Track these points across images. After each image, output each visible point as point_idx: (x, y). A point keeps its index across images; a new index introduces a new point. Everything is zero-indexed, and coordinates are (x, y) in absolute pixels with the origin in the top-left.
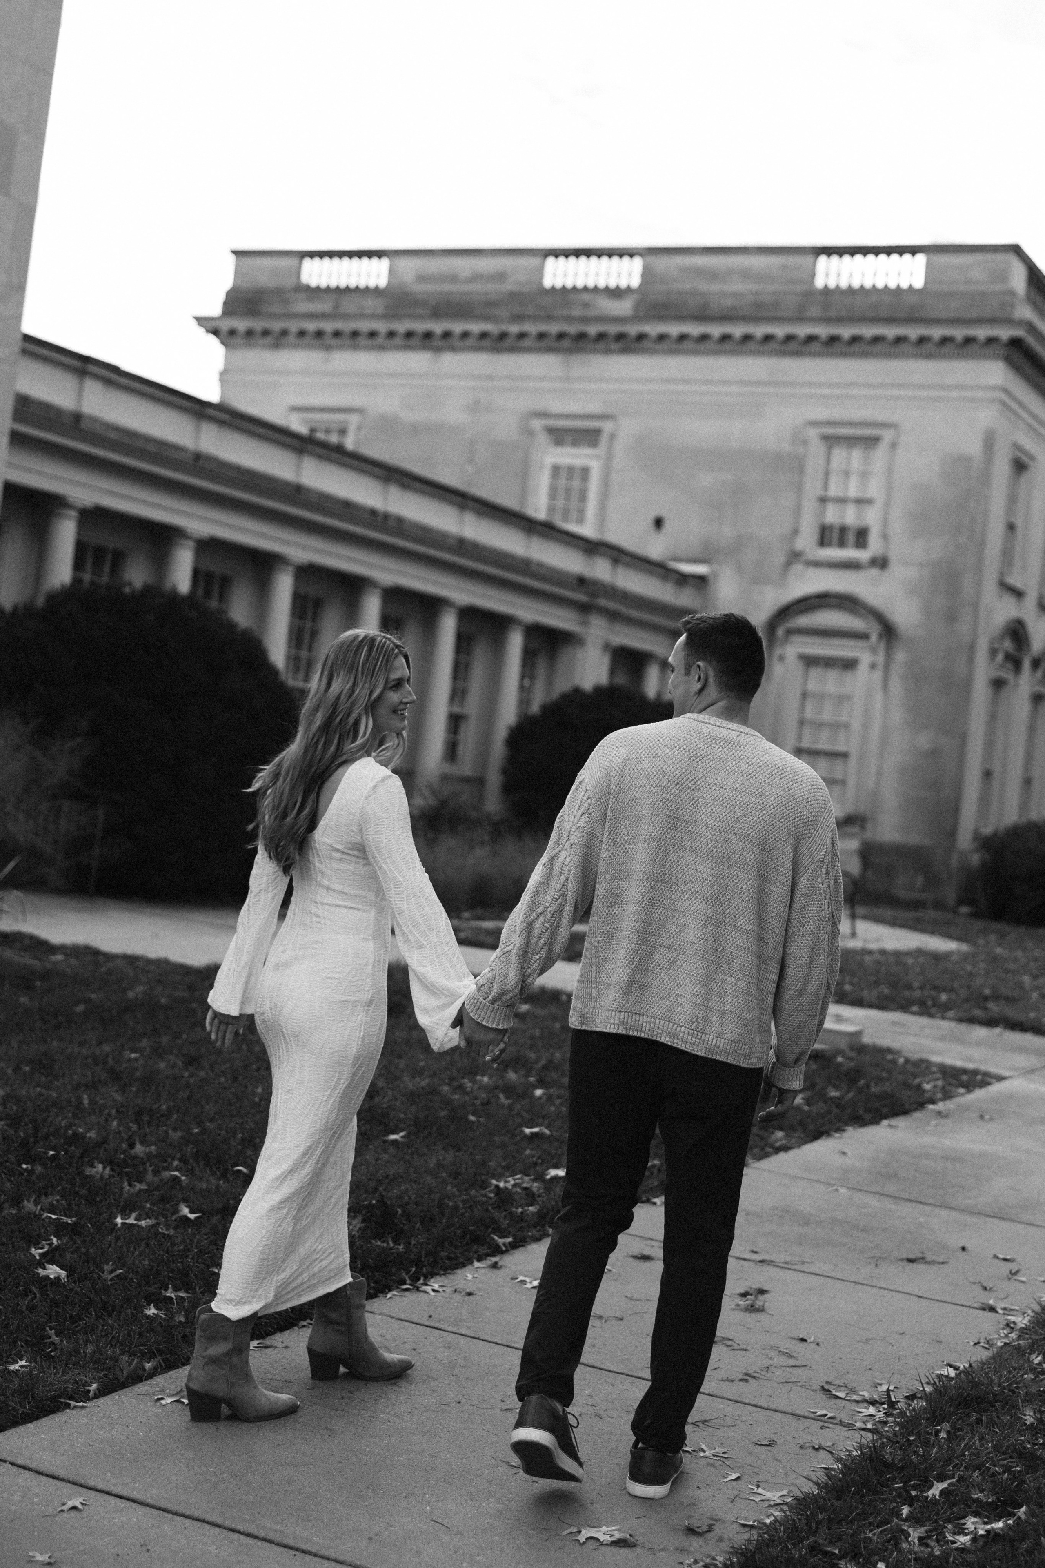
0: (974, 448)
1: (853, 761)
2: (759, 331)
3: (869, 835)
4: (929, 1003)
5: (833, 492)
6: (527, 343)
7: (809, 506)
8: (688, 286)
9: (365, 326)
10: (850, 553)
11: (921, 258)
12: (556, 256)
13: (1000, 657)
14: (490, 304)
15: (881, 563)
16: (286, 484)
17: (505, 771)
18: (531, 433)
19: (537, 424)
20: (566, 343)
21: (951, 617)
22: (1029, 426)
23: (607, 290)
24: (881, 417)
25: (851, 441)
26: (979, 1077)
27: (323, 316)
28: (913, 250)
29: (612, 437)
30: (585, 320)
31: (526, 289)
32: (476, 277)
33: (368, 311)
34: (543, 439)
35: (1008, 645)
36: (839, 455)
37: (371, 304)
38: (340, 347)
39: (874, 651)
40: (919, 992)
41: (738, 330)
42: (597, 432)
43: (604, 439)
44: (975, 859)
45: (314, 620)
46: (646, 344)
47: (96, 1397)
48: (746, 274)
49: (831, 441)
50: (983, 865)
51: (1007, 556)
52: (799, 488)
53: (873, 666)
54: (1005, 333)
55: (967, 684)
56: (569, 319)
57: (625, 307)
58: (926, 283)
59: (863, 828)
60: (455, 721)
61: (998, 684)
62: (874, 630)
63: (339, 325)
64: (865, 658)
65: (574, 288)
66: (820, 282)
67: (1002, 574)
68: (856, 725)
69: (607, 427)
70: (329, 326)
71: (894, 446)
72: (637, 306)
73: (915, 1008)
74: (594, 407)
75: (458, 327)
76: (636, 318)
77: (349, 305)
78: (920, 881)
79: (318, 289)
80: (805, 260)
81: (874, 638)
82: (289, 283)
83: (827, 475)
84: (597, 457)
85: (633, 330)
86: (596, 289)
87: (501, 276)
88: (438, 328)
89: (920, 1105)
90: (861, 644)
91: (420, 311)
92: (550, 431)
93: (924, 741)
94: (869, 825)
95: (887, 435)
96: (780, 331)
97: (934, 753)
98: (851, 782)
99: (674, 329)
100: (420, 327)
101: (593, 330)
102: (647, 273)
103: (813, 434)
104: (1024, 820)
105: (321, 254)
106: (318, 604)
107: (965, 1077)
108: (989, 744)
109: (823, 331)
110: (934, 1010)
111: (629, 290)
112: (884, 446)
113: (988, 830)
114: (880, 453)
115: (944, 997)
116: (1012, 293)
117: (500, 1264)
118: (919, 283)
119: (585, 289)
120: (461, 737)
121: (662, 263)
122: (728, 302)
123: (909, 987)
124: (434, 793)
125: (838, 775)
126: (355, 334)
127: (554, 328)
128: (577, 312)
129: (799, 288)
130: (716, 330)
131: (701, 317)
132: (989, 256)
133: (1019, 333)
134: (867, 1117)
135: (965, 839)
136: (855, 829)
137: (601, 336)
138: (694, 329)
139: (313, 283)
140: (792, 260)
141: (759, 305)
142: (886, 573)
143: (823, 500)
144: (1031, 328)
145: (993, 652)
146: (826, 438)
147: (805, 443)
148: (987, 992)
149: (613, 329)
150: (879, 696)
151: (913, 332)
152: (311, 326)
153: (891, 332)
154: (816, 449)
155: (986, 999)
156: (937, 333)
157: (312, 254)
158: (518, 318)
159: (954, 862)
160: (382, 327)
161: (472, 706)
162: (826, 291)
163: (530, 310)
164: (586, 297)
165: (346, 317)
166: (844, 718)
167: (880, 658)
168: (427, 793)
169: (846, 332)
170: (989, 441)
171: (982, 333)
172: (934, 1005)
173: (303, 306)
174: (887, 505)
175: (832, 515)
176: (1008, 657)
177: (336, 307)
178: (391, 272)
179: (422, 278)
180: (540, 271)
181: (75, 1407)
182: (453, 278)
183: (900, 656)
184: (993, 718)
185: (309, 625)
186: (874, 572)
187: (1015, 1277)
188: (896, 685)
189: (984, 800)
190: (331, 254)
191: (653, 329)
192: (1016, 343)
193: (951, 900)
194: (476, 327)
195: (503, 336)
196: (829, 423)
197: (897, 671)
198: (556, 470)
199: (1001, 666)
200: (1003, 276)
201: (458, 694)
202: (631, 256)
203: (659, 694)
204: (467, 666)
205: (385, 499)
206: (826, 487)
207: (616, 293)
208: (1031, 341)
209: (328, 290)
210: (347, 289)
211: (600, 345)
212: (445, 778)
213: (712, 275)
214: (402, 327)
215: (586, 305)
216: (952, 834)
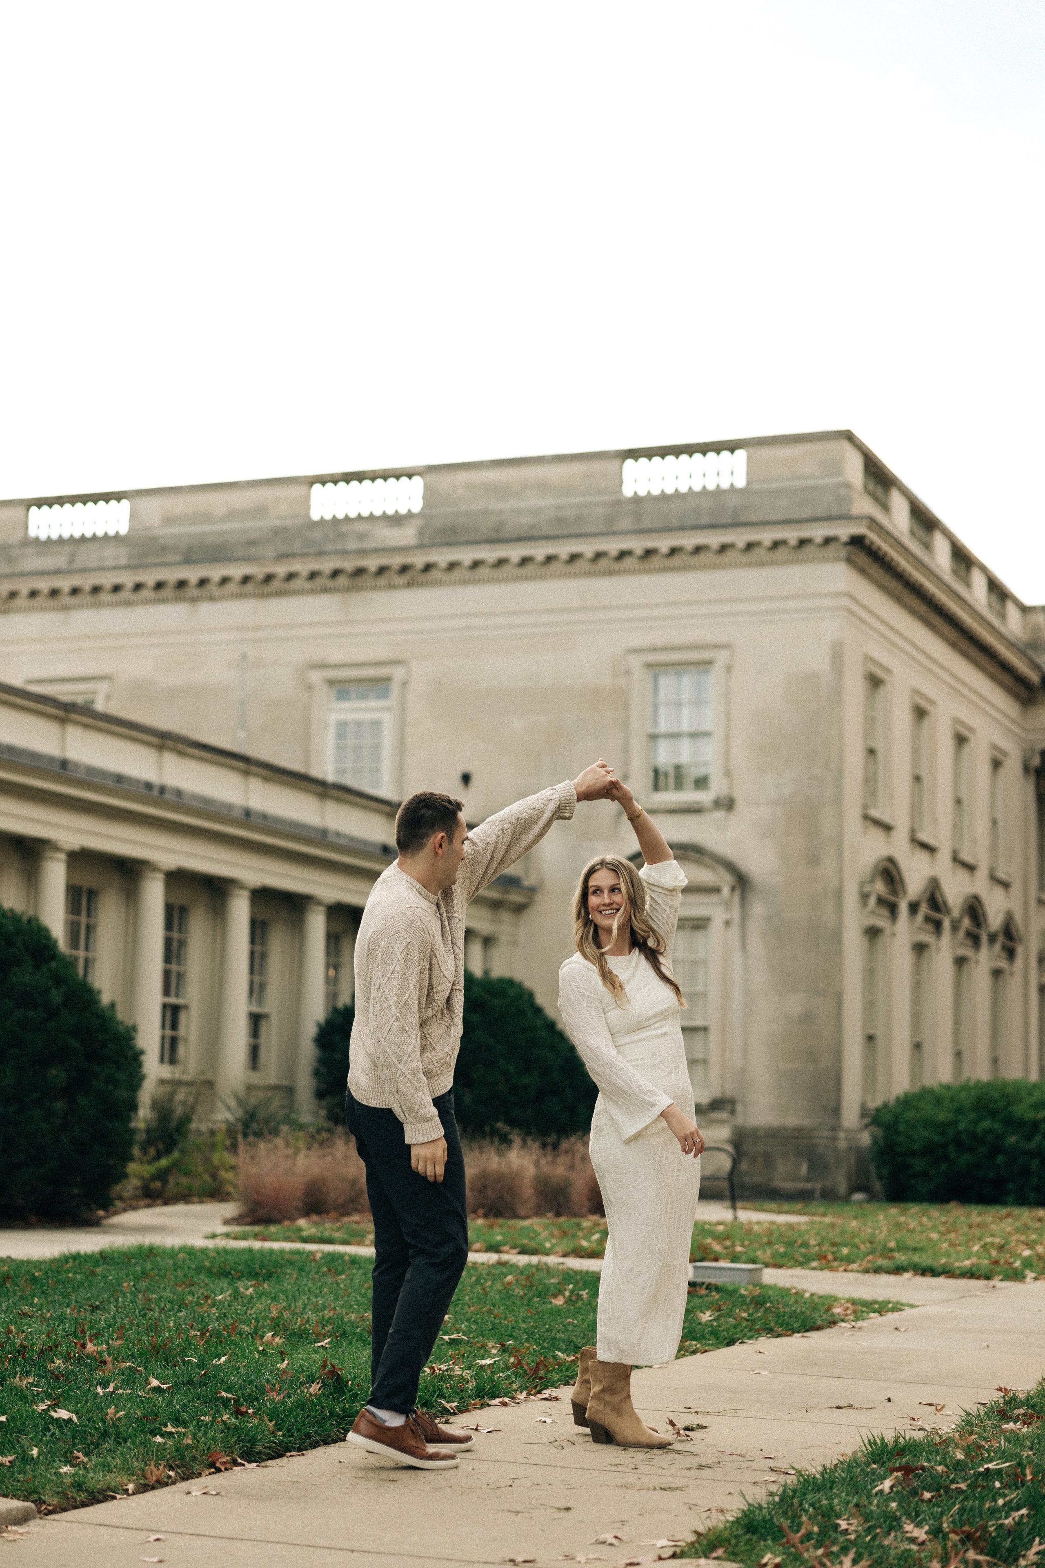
0: (821, 664)
1: (714, 1036)
2: (564, 550)
3: (740, 1120)
4: (830, 1257)
5: (663, 727)
6: (296, 584)
7: (637, 745)
8: (477, 506)
9: (107, 580)
10: (689, 796)
11: (741, 455)
12: (324, 483)
13: (872, 900)
14: (252, 543)
15: (727, 804)
16: (51, 760)
17: (317, 1073)
18: (310, 688)
19: (316, 677)
20: (342, 581)
21: (813, 860)
22: (883, 636)
23: (385, 517)
24: (711, 637)
25: (679, 667)
26: (890, 1305)
27: (58, 572)
28: (732, 446)
29: (404, 684)
30: (363, 553)
31: (290, 523)
32: (230, 516)
33: (109, 563)
34: (323, 693)
35: (880, 887)
36: (666, 683)
37: (111, 554)
38: (80, 607)
39: (727, 905)
40: (817, 1248)
41: (539, 551)
42: (387, 680)
43: (395, 687)
44: (866, 1139)
45: (89, 915)
46: (435, 574)
47: (134, 1494)
48: (543, 487)
49: (655, 669)
50: (875, 1142)
51: (870, 783)
52: (625, 724)
53: (727, 923)
54: (844, 531)
55: (837, 936)
56: (344, 553)
57: (407, 535)
58: (749, 482)
59: (733, 1112)
60: (256, 1020)
61: (873, 933)
62: (725, 880)
63: (76, 581)
64: (718, 916)
65: (347, 518)
66: (628, 491)
67: (865, 807)
68: (714, 993)
69: (398, 673)
70: (65, 584)
71: (729, 669)
72: (421, 532)
73: (815, 1264)
74: (382, 653)
75: (215, 573)
76: (421, 546)
77: (88, 557)
78: (804, 1169)
79: (49, 541)
80: (611, 465)
81: (726, 891)
82: (16, 537)
83: (656, 707)
84: (389, 709)
85: (419, 560)
86: (372, 517)
87: (261, 511)
88: (192, 575)
89: (833, 1323)
90: (714, 898)
91: (170, 558)
92: (332, 683)
93: (795, 1004)
94: (739, 1108)
95: (721, 657)
96: (588, 548)
97: (807, 1018)
98: (714, 1058)
99: (466, 556)
100: (171, 575)
101: (372, 563)
102: (429, 494)
103: (635, 662)
104: (917, 1088)
105: (50, 502)
106: (92, 894)
107: (876, 1306)
108: (870, 1006)
109: (637, 545)
110: (836, 1264)
111: (410, 515)
112: (717, 670)
113: (875, 1103)
114: (714, 680)
115: (845, 1251)
116: (848, 485)
117: (451, 1421)
118: (741, 482)
119: (360, 517)
120: (262, 1040)
121: (444, 482)
122: (525, 520)
123: (805, 1245)
124: (240, 1102)
125: (700, 1055)
126: (96, 590)
127: (327, 566)
128: (352, 545)
129: (607, 498)
130: (515, 553)
131: (495, 540)
132: (817, 446)
133: (860, 530)
134: (780, 1330)
135: (850, 1117)
136: (724, 1115)
137: (382, 570)
138: (490, 554)
139: (43, 537)
140: (597, 466)
141: (560, 521)
142: (733, 817)
143: (653, 737)
144: (873, 523)
145: (864, 897)
146: (649, 666)
147: (628, 672)
148: (892, 1244)
149: (396, 561)
150: (737, 958)
151: (739, 538)
152: (44, 585)
153: (714, 539)
154: (640, 679)
155: (892, 1250)
156: (767, 536)
157: (40, 503)
158: (282, 557)
159: (842, 1144)
160: (128, 579)
161: (272, 1005)
162: (637, 500)
163: (297, 547)
164: (361, 527)
165: (85, 570)
166: (700, 988)
167: (736, 913)
168: (232, 1103)
169: (663, 544)
170: (837, 655)
171: (818, 532)
172: (835, 1259)
173: (32, 563)
174: (727, 737)
175: (665, 756)
176: (881, 901)
177: (71, 562)
178: (133, 516)
179: (168, 521)
180: (306, 501)
181: (120, 1499)
182: (206, 517)
183: (758, 909)
184: (870, 973)
185: (83, 919)
186: (720, 814)
187: (941, 1413)
188: (756, 945)
189: (870, 1071)
190: (61, 501)
191: (442, 557)
192: (857, 541)
193: (842, 1189)
194: (236, 571)
195: (269, 578)
196: (654, 649)
197: (755, 927)
198: (342, 726)
199: (873, 913)
200: (836, 467)
201: (256, 990)
202: (410, 476)
203: (486, 973)
204: (264, 956)
205: (160, 768)
206: (655, 722)
207: (396, 520)
208: (873, 537)
209: (61, 541)
210: (83, 539)
211: (383, 581)
212: (250, 1088)
213: (502, 491)
214: (150, 578)
215: (362, 537)
216: (836, 1111)
